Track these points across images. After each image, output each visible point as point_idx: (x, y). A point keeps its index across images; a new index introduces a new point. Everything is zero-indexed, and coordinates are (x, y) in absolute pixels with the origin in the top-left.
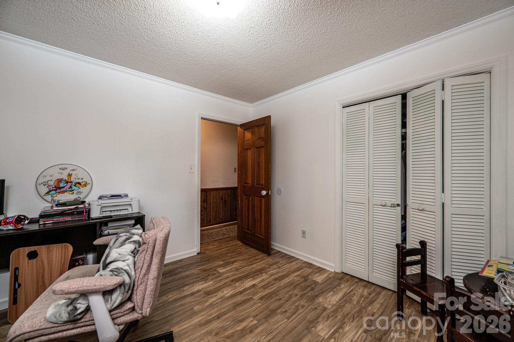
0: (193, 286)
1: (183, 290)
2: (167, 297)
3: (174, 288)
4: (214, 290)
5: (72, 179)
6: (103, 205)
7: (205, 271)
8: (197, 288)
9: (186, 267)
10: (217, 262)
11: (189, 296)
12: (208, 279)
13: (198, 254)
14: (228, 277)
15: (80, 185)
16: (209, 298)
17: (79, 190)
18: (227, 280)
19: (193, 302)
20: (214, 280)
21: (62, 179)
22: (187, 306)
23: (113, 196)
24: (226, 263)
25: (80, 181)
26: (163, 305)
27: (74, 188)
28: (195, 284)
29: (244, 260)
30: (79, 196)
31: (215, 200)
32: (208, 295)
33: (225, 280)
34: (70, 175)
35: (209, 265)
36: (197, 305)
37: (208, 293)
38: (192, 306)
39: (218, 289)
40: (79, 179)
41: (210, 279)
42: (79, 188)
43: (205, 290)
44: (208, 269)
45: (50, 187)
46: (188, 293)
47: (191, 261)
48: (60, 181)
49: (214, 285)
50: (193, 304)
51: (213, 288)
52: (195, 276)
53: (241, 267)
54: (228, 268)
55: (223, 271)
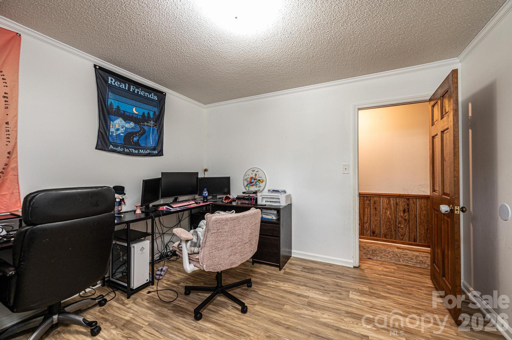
0: (309, 290)
1: (299, 288)
2: (284, 284)
3: (296, 282)
4: (319, 306)
5: (257, 178)
6: (263, 196)
7: (337, 285)
8: (309, 294)
9: (328, 272)
10: (362, 285)
11: (295, 295)
12: (329, 294)
13: (354, 267)
14: (349, 306)
15: (260, 181)
16: (305, 308)
17: (260, 185)
18: (344, 308)
19: (292, 301)
20: (331, 299)
21: (253, 177)
22: (285, 300)
23: (273, 191)
24: (370, 292)
25: (260, 179)
26: (275, 288)
27: (257, 183)
28: (312, 290)
29: (400, 304)
30: (259, 188)
31: (425, 212)
32: (309, 306)
33: (342, 306)
34: (256, 175)
35: (350, 283)
36: (290, 305)
37: (311, 305)
38: (287, 303)
39: (323, 308)
40: (259, 177)
41: (331, 295)
42: (260, 184)
43: (313, 300)
44: (342, 285)
45: (248, 182)
46: (299, 292)
47: (339, 270)
48: (252, 178)
49: (325, 302)
50: (290, 302)
51: (320, 303)
52: (322, 284)
53: (382, 308)
54: (365, 299)
55: (354, 297)
